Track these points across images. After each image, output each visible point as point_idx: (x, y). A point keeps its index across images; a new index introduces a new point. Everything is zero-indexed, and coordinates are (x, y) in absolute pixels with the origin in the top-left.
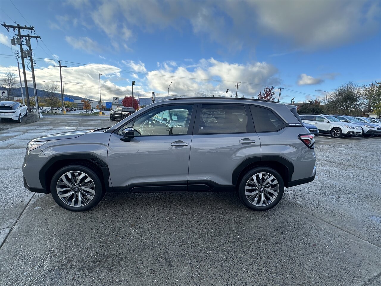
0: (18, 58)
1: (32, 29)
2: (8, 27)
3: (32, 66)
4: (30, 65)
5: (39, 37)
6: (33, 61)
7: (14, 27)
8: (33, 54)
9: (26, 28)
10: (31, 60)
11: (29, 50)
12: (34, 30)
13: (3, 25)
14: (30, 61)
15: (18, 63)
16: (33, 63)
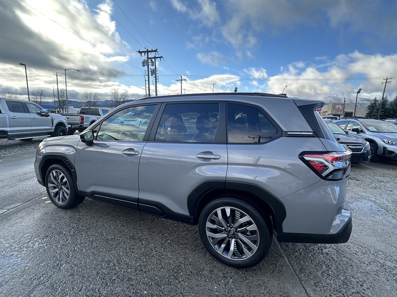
0: (145, 76)
1: (156, 51)
2: (140, 52)
3: (156, 82)
4: (155, 81)
5: (162, 57)
6: (157, 77)
7: (144, 52)
8: (157, 72)
9: (152, 51)
10: (156, 77)
11: (154, 69)
12: (157, 51)
13: (138, 52)
14: (154, 78)
15: (146, 80)
16: (157, 79)
